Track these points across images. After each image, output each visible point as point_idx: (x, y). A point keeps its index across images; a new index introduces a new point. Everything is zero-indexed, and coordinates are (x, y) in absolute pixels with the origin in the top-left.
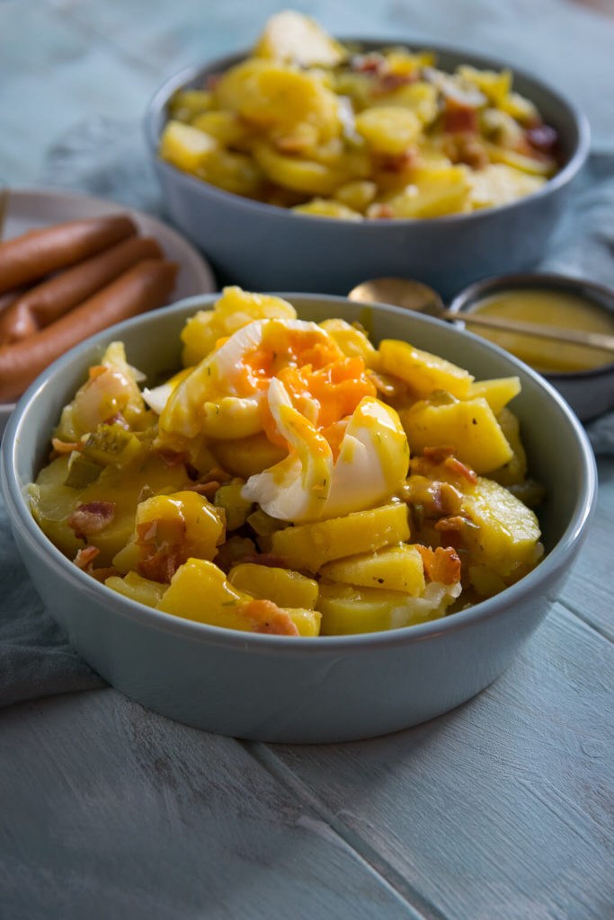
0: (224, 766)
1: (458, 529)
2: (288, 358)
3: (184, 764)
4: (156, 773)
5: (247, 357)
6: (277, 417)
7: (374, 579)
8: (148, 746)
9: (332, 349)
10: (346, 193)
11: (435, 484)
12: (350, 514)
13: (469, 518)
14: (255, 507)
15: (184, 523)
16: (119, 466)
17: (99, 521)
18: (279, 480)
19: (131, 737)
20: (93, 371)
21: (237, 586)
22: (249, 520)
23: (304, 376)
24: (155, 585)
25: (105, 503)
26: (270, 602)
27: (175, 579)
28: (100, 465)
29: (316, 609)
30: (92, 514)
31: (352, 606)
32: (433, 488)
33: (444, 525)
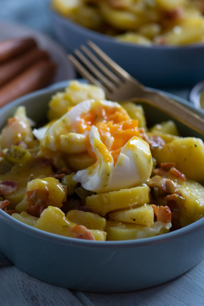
0: (62, 300)
1: (175, 200)
2: (102, 118)
3: (44, 298)
4: (32, 301)
5: (83, 116)
6: (92, 143)
7: (131, 219)
8: (29, 290)
9: (123, 115)
11: (165, 180)
12: (121, 190)
13: (180, 195)
14: (79, 185)
15: (48, 191)
16: (21, 165)
17: (10, 189)
18: (90, 173)
19: (22, 287)
20: (10, 120)
21: (70, 219)
22: (76, 191)
23: (109, 126)
24: (33, 218)
25: (14, 181)
26: (83, 226)
27: (42, 215)
28: (12, 164)
29: (104, 231)
30: (7, 186)
31: (120, 230)
32: (163, 181)
33: (169, 198)
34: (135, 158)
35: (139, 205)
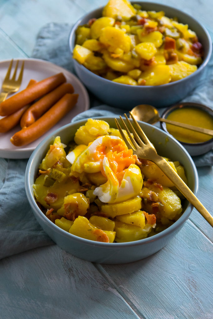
0: (88, 271)
1: (157, 207)
2: (110, 148)
3: (77, 270)
4: (69, 272)
5: (98, 148)
6: (105, 170)
7: (131, 222)
8: (67, 264)
9: (123, 145)
10: (132, 73)
11: (151, 192)
14: (97, 197)
15: (78, 204)
16: (59, 182)
17: (53, 200)
18: (104, 190)
19: (62, 261)
20: (51, 146)
21: (92, 223)
22: (95, 201)
23: (114, 155)
24: (69, 221)
25: (55, 194)
26: (101, 230)
27: (75, 222)
28: (55, 180)
29: (114, 231)
30: (51, 198)
31: (125, 231)
32: (149, 193)
33: (154, 205)
34: (132, 181)
35: (135, 212)
